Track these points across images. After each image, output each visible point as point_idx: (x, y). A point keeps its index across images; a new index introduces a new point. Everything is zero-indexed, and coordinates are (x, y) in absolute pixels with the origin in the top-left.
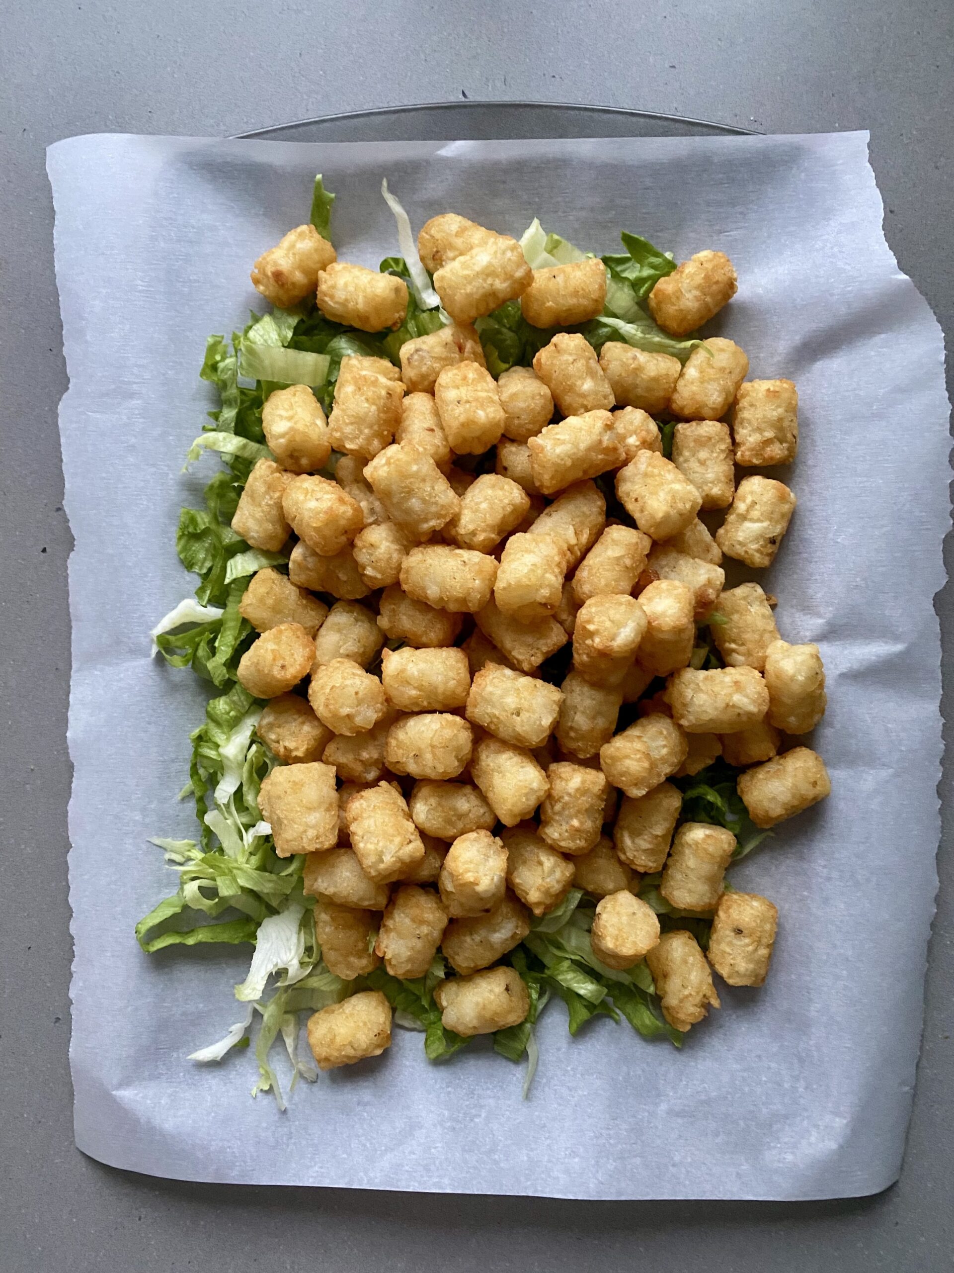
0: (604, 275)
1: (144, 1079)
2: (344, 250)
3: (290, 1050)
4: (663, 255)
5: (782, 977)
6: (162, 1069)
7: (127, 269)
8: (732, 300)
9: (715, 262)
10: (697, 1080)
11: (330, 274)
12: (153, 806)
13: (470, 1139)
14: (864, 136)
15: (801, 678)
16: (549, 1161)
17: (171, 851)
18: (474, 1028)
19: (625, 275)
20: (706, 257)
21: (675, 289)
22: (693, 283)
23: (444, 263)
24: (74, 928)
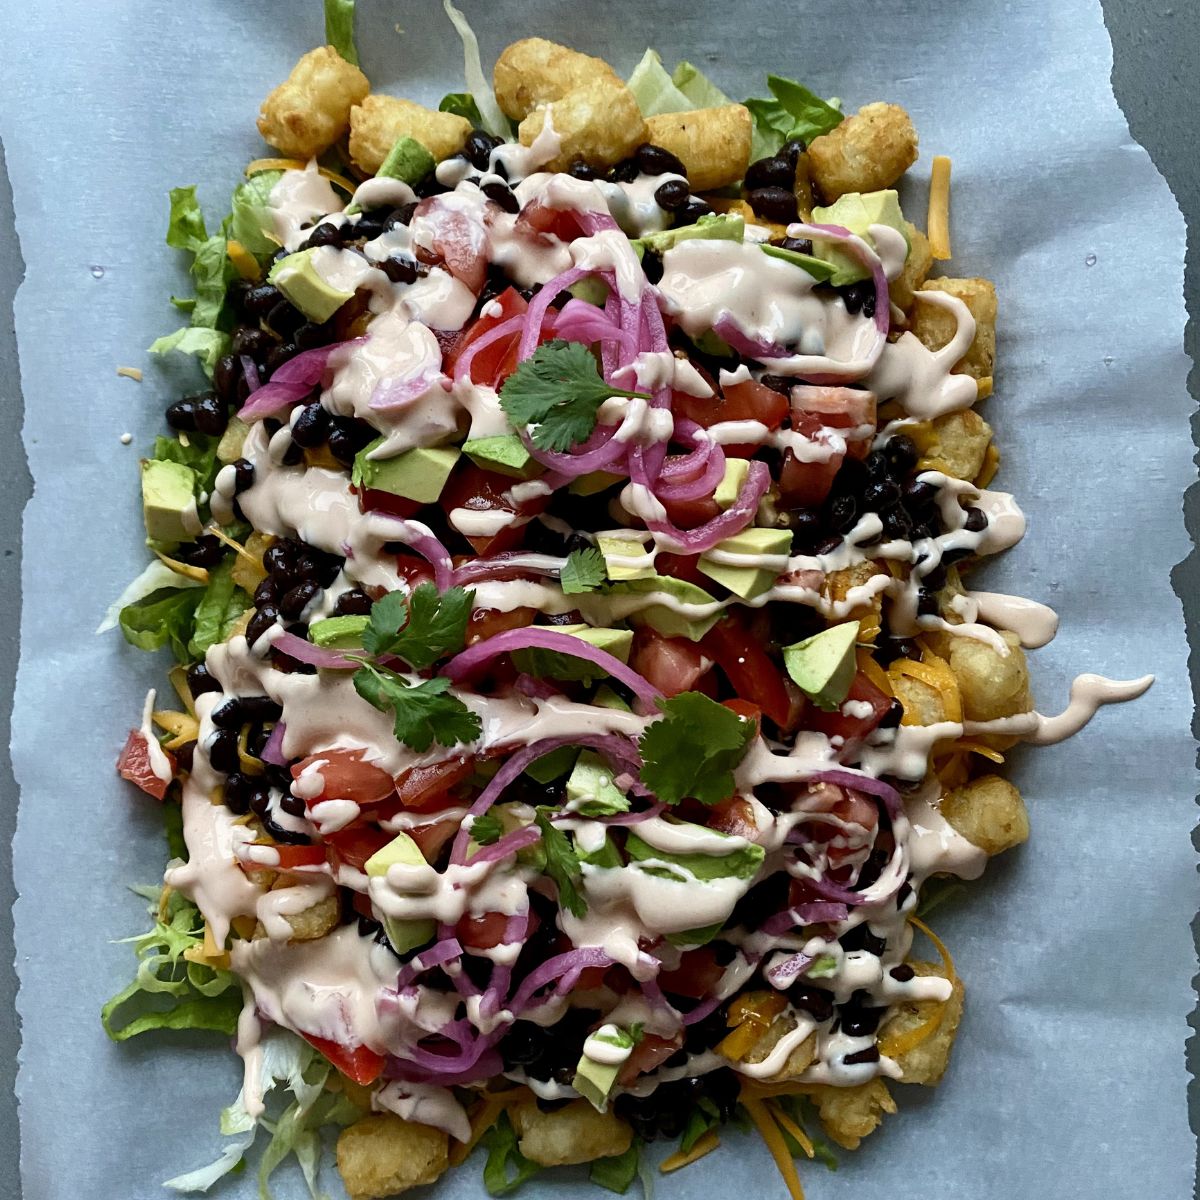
0: (749, 128)
3: (310, 1180)
4: (824, 104)
5: (964, 1070)
7: (96, 113)
8: (910, 170)
9: (890, 119)
11: (371, 111)
15: (997, 680)
18: (565, 1158)
19: (777, 126)
20: (878, 110)
21: (835, 153)
22: (858, 146)
23: (533, 103)
24: (21, 1004)
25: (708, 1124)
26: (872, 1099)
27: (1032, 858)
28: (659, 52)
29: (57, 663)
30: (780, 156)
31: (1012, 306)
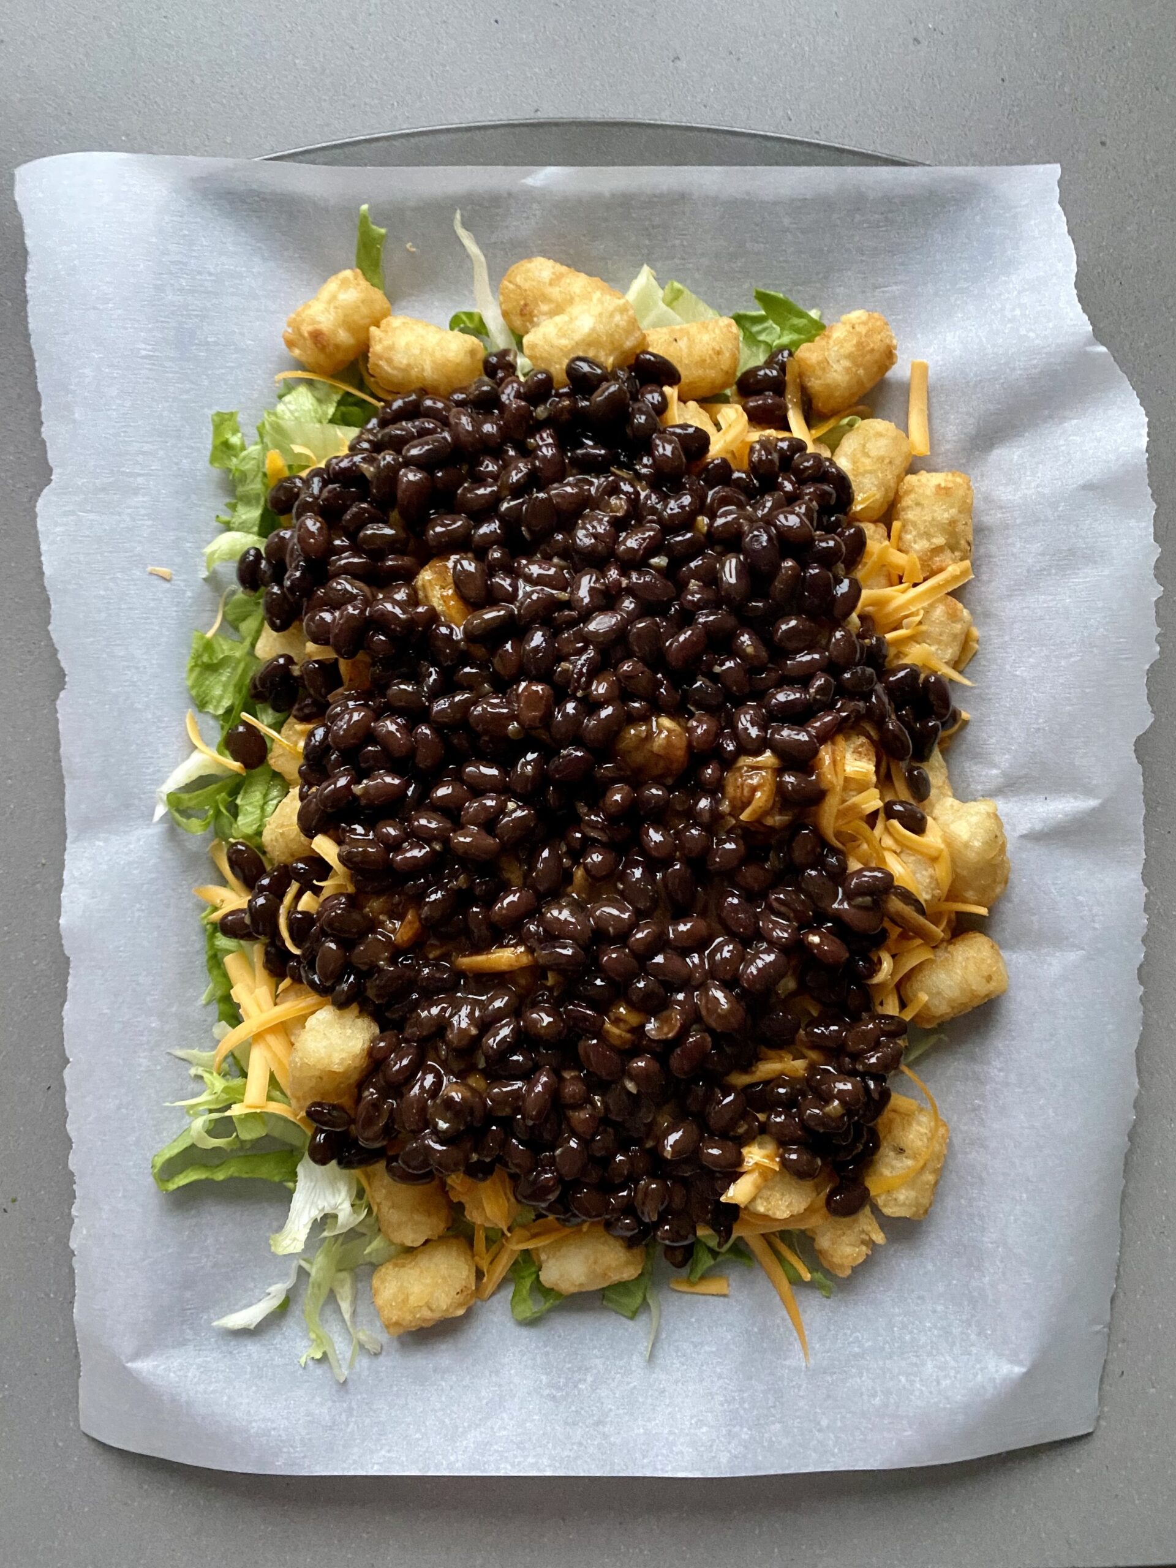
0: (736, 338)
1: (167, 1346)
2: (404, 303)
3: (347, 1317)
4: (807, 315)
5: (950, 1202)
6: (189, 1334)
7: (126, 329)
8: (889, 374)
9: (870, 325)
10: (849, 1328)
11: (386, 332)
12: (174, 1009)
13: (573, 1408)
14: (1056, 169)
15: (977, 844)
16: (671, 1433)
17: (197, 1064)
18: (581, 1285)
19: (762, 337)
20: (859, 318)
21: (820, 358)
22: (842, 351)
23: (535, 319)
24: (74, 1162)
25: (715, 1258)
26: (863, 1231)
27: (1012, 1007)
28: (652, 267)
29: (101, 844)
30: (769, 364)
31: (987, 499)
